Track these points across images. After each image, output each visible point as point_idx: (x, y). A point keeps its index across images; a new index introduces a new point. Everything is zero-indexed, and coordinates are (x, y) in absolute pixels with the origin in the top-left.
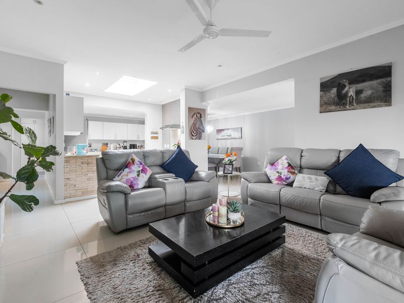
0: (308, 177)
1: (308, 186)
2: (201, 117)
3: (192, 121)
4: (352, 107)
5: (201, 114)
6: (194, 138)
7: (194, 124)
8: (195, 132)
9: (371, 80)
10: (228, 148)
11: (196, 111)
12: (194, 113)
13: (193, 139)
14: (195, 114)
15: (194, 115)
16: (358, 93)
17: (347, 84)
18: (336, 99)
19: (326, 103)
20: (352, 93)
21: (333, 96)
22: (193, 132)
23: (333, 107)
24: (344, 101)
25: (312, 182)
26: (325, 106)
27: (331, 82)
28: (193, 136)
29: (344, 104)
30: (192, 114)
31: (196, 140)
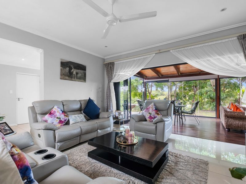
0: (77, 116)
1: (79, 121)
4: (75, 80)
9: (81, 70)
16: (77, 73)
17: (73, 68)
18: (69, 73)
19: (64, 74)
20: (74, 73)
21: (67, 71)
23: (67, 78)
24: (72, 76)
25: (80, 118)
26: (63, 76)
27: (66, 64)
29: (71, 77)
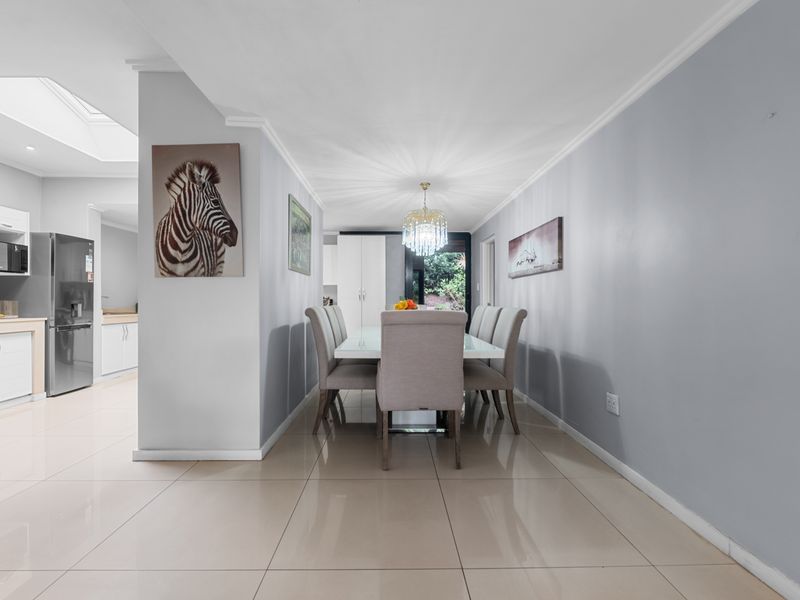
2: (214, 178)
3: (170, 200)
5: (212, 171)
6: (180, 269)
7: (180, 213)
8: (183, 246)
10: (522, 315)
11: (187, 159)
12: (178, 164)
13: (172, 274)
14: (182, 169)
15: (177, 174)
22: (176, 247)
28: (174, 261)
30: (170, 172)
31: (192, 281)
